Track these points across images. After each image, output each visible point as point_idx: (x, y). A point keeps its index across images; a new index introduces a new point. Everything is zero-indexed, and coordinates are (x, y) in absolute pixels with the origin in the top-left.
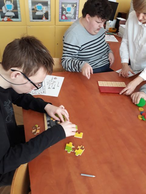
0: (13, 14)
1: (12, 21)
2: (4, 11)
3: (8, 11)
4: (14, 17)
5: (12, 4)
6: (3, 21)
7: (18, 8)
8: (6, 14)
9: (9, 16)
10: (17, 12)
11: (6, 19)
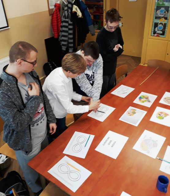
0: (161, 32)
1: (159, 37)
2: (156, 30)
3: (159, 30)
4: (161, 34)
5: (163, 26)
6: (154, 36)
7: (166, 29)
8: (157, 32)
9: (158, 33)
10: (165, 31)
11: (156, 35)
